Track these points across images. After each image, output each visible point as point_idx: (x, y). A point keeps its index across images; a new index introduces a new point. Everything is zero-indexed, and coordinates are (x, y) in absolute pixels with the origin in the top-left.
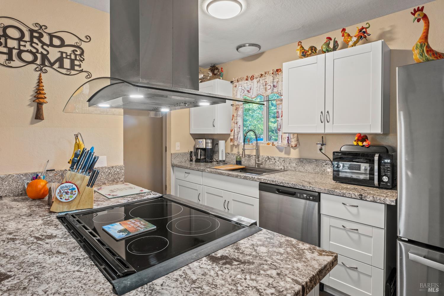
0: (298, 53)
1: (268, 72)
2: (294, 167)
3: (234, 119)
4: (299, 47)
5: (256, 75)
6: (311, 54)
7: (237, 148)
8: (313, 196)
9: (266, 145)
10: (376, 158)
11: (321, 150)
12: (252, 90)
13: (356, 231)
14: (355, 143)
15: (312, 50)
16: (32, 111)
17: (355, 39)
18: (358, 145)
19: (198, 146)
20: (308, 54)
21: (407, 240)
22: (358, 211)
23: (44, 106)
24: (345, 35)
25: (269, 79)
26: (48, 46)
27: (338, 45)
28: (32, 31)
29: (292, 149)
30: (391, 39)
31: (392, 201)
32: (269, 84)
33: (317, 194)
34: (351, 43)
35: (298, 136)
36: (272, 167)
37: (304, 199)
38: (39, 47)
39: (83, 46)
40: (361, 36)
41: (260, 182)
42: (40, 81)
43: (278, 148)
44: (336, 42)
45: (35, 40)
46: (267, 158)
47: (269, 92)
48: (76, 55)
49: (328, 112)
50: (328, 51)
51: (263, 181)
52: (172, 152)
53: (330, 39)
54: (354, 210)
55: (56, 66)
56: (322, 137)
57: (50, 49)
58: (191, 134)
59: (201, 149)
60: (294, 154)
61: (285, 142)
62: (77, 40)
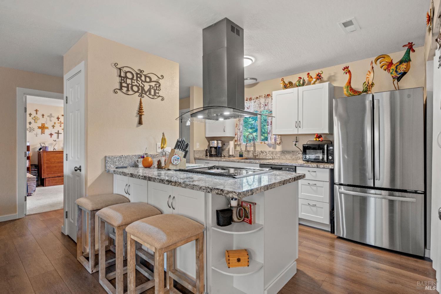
0: (282, 85)
1: (262, 96)
2: (279, 157)
3: (237, 127)
4: (282, 82)
5: (253, 97)
6: (289, 86)
7: (239, 147)
8: (292, 169)
9: (260, 144)
10: (326, 146)
11: (295, 145)
12: (250, 108)
13: (315, 185)
14: (315, 139)
15: (290, 84)
16: (137, 119)
17: (314, 80)
18: (316, 140)
19: (211, 146)
20: (288, 87)
21: (339, 184)
22: (316, 174)
23: (143, 116)
24: (309, 77)
25: (262, 100)
26: (144, 82)
27: (305, 82)
28: (137, 74)
29: (277, 145)
30: (335, 80)
31: (332, 167)
32: (262, 104)
33: (294, 167)
34: (312, 82)
35: (282, 137)
36: (264, 157)
37: (287, 171)
38: (140, 83)
39: (160, 81)
40: (318, 79)
41: (260, 164)
42: (141, 103)
43: (268, 145)
44: (304, 80)
45: (139, 79)
46: (260, 152)
47: (262, 109)
48: (156, 87)
49: (300, 122)
50: (300, 86)
51: (262, 163)
52: (194, 150)
53: (300, 78)
54: (314, 174)
55: (148, 94)
56: (296, 137)
57: (145, 84)
58: (206, 138)
59: (214, 147)
60: (279, 148)
61: (273, 141)
62: (157, 78)
